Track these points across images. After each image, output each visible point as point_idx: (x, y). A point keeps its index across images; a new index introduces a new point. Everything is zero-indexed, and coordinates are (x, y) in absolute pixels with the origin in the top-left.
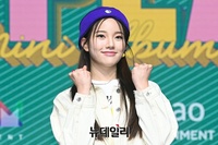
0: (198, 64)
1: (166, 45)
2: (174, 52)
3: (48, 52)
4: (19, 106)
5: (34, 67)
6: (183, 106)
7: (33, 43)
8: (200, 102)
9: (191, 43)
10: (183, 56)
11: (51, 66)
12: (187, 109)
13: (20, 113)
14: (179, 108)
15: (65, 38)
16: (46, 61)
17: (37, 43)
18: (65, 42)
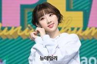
0: (93, 38)
1: (78, 29)
2: (82, 32)
3: (20, 32)
4: (6, 58)
5: (13, 39)
6: (86, 59)
7: (13, 28)
8: (95, 56)
9: (90, 28)
10: (86, 34)
11: (22, 39)
12: (88, 60)
13: (7, 62)
14: (84, 59)
15: (29, 25)
16: (19, 36)
17: (15, 28)
18: (29, 27)
